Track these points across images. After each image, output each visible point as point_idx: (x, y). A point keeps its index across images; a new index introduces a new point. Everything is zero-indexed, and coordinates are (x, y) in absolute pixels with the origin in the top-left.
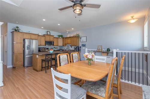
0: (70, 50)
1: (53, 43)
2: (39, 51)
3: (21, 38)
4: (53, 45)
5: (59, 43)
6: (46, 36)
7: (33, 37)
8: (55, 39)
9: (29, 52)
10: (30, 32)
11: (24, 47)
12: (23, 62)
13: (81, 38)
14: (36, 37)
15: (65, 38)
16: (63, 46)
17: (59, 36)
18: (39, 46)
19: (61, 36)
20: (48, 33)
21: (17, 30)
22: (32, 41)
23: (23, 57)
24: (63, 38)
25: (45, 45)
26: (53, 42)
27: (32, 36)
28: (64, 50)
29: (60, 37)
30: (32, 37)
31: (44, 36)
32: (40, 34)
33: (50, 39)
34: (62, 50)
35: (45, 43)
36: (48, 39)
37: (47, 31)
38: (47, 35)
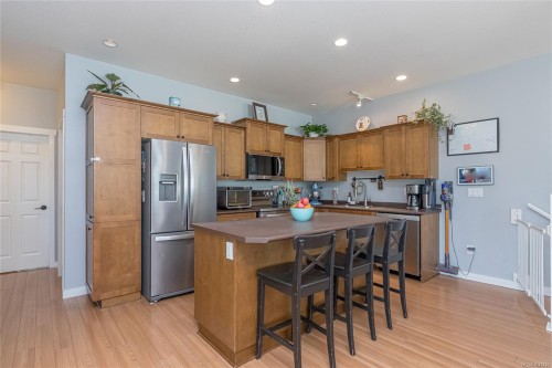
0: (369, 203)
1: (283, 165)
2: (221, 207)
3: (129, 132)
4: (283, 174)
5: (307, 164)
6: (249, 125)
7: (190, 128)
8: (291, 144)
9: (170, 214)
10: (176, 103)
11: (145, 184)
12: (138, 270)
13: (450, 132)
14: (205, 129)
15: (343, 137)
16: (330, 179)
17: (307, 129)
18: (218, 178)
19: (316, 129)
20: (260, 111)
21: (108, 89)
22: (184, 149)
23: (138, 241)
24: (330, 139)
25: (243, 177)
26: (283, 159)
27: (185, 122)
28: (331, 202)
29: (313, 135)
30: (184, 132)
31: (239, 125)
32: (221, 118)
33: (268, 142)
34: (324, 202)
35: (243, 167)
36: (259, 143)
37: (255, 104)
38: (255, 121)
